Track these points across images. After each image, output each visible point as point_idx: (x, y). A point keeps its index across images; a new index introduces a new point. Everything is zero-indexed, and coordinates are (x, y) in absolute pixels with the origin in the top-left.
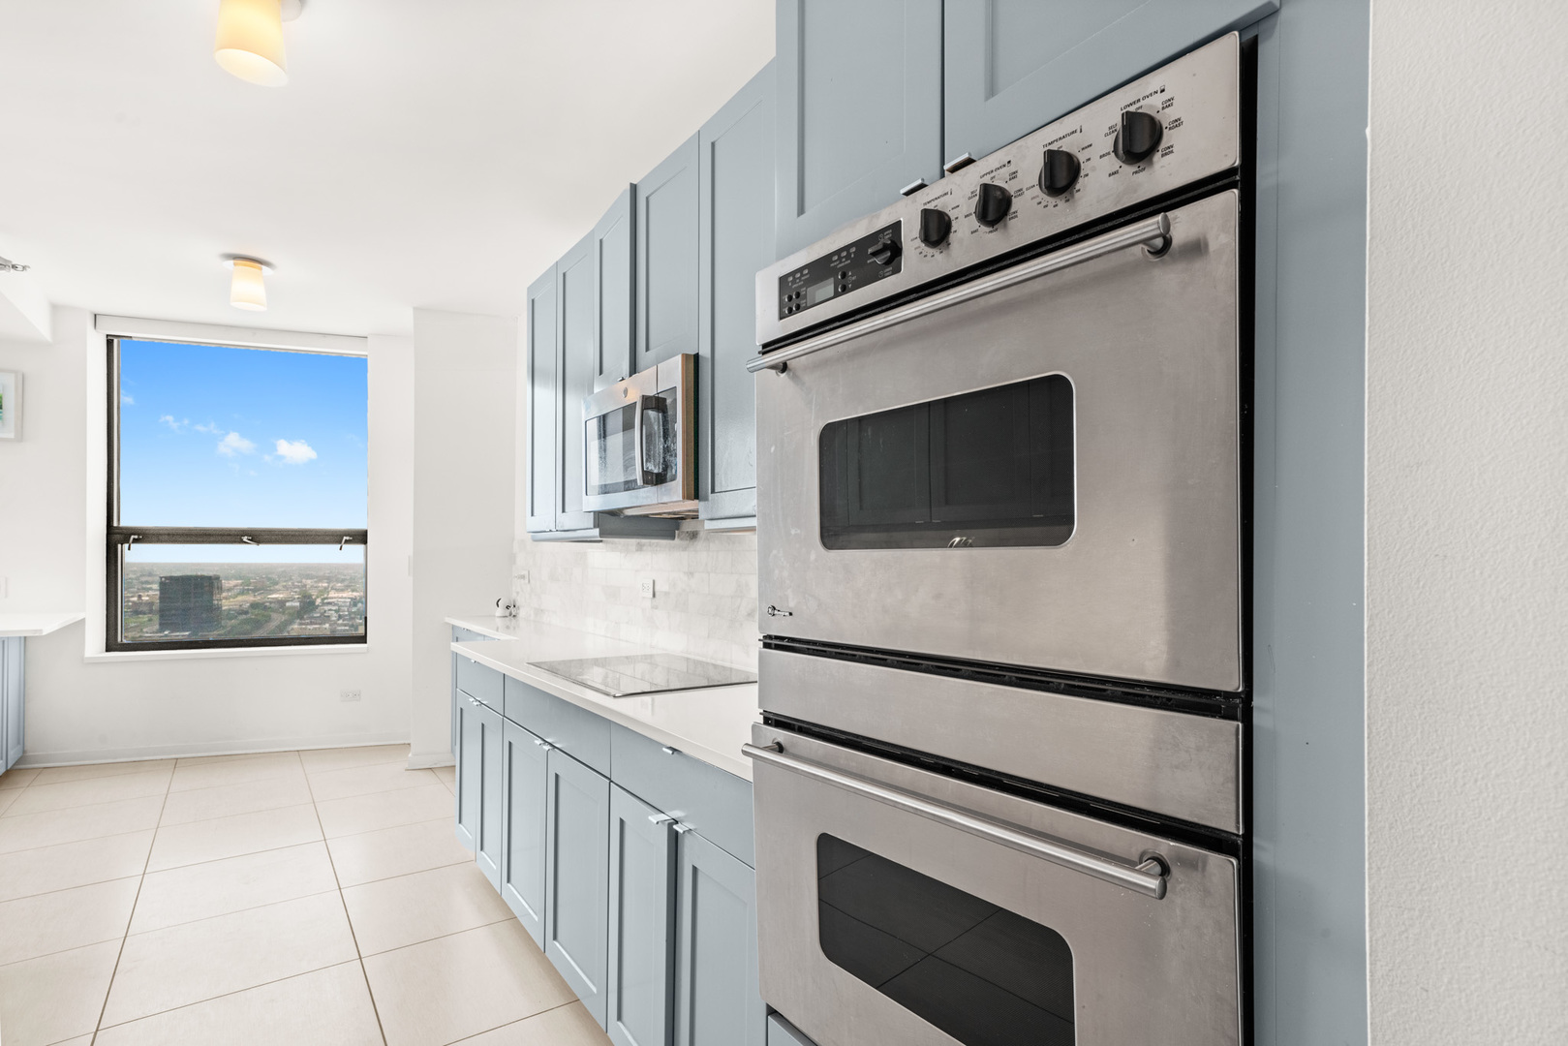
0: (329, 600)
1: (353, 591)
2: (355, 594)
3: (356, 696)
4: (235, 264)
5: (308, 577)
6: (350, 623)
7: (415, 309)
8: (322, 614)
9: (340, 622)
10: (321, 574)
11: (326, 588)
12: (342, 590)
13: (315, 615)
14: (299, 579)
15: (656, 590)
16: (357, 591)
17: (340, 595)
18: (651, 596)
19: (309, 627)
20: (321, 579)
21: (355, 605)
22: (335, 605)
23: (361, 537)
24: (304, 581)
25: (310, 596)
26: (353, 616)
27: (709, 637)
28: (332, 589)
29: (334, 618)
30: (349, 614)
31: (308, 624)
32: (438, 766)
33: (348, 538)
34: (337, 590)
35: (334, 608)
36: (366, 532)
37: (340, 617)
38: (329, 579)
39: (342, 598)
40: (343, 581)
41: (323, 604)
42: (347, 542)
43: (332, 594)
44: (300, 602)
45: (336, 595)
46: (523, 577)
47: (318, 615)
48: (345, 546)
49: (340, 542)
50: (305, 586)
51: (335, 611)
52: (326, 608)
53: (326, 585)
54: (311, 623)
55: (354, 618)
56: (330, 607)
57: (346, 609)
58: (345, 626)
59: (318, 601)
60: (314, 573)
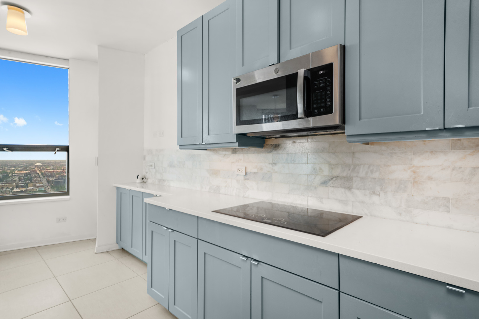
0: (15, 174)
1: (26, 171)
2: (26, 172)
3: (64, 220)
4: (8, 9)
5: (5, 165)
6: (25, 182)
7: (99, 46)
8: (12, 180)
9: (20, 182)
10: (11, 164)
11: (14, 170)
12: (21, 170)
13: (9, 180)
14: (1, 167)
15: (247, 171)
16: (27, 171)
17: (20, 172)
18: (245, 174)
19: (6, 184)
20: (11, 166)
21: (27, 176)
22: (17, 176)
23: (66, 149)
24: (3, 167)
25: (7, 173)
26: (25, 180)
27: (289, 194)
28: (17, 170)
29: (17, 181)
30: (24, 179)
31: (5, 183)
32: (110, 250)
33: (58, 149)
34: (19, 170)
35: (17, 177)
36: (68, 146)
37: (20, 180)
38: (15, 167)
39: (21, 173)
40: (21, 167)
41: (13, 176)
42: (58, 151)
43: (16, 172)
44: (2, 175)
45: (18, 172)
46: (151, 166)
47: (10, 180)
48: (57, 153)
49: (55, 151)
50: (4, 169)
51: (18, 178)
52: (14, 177)
53: (14, 168)
54: (7, 183)
55: (26, 181)
56: (15, 177)
57: (23, 177)
58: (22, 183)
59: (10, 175)
60: (8, 164)
